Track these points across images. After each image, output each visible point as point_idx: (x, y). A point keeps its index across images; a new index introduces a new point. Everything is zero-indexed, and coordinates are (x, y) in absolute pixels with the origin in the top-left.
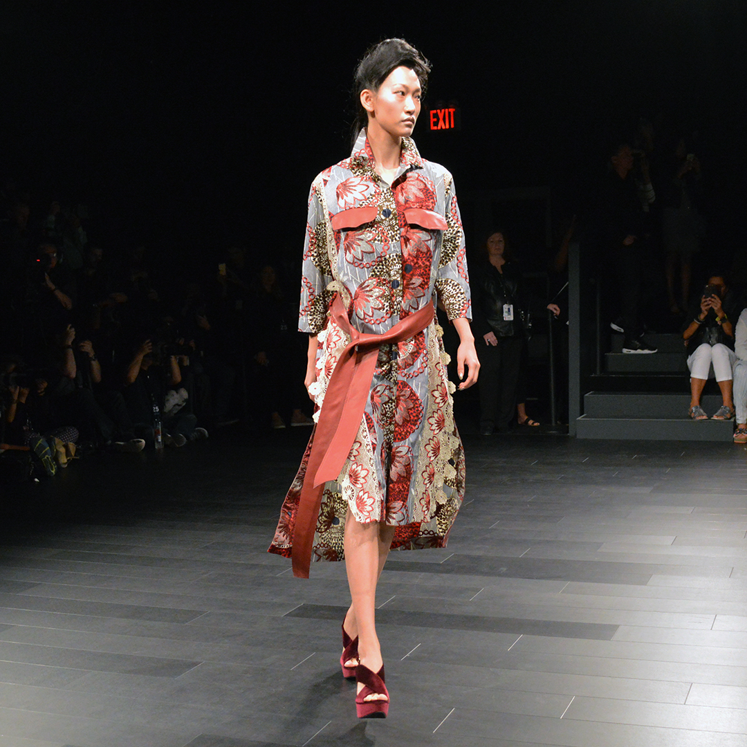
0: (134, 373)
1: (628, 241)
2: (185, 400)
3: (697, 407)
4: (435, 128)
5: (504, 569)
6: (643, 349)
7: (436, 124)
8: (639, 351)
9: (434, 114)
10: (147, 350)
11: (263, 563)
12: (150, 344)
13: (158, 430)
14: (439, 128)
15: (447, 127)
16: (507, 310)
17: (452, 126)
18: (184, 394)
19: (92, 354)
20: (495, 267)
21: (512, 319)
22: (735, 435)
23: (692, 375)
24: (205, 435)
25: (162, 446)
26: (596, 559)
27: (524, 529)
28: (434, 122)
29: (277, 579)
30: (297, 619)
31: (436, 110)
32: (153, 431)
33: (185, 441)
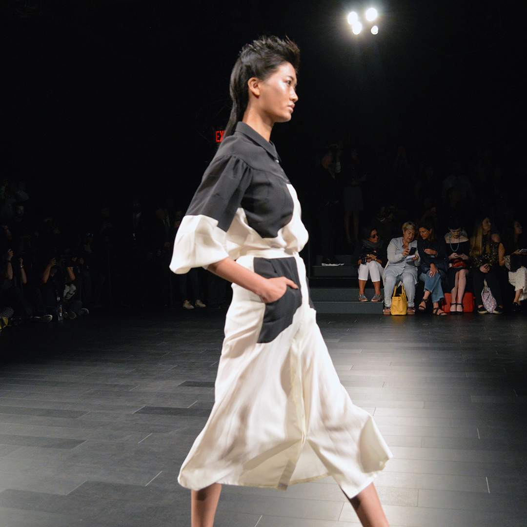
0: (46, 277)
3: (362, 295)
4: (219, 141)
6: (332, 264)
7: (219, 139)
8: (330, 265)
9: (218, 133)
10: (53, 264)
12: (55, 260)
13: (60, 310)
22: (384, 310)
23: (359, 278)
25: (62, 319)
29: (130, 392)
30: (141, 415)
31: (219, 130)
32: (57, 311)
33: (76, 316)
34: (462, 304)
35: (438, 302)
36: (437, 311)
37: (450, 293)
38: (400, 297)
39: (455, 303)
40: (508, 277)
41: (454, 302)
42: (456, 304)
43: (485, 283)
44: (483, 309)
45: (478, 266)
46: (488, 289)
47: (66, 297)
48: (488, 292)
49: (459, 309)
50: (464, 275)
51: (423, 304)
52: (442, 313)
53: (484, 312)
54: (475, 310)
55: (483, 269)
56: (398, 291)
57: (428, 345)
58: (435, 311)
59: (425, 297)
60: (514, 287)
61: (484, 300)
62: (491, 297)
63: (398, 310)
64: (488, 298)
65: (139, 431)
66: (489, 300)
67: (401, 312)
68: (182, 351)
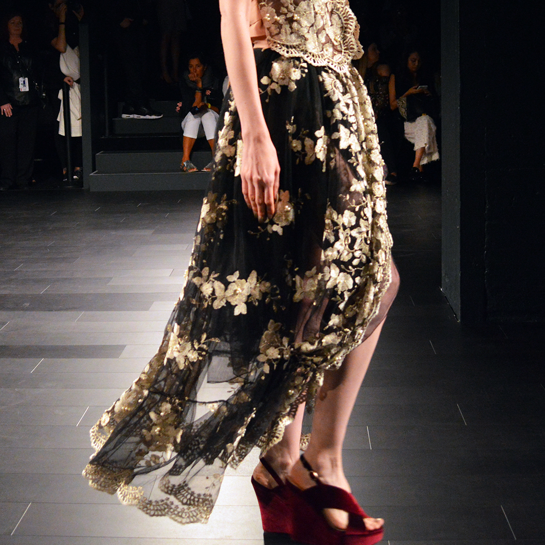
3: (187, 162)
5: (27, 305)
6: (151, 115)
16: (22, 82)
20: (13, 46)
21: (27, 89)
26: (107, 291)
27: (44, 269)
40: (404, 130)
60: (413, 145)
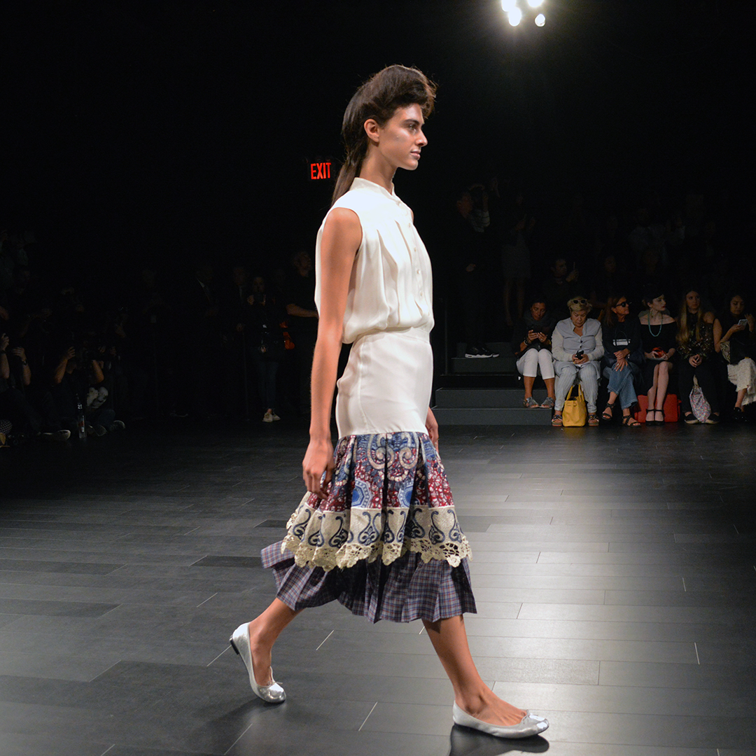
0: (60, 375)
1: (470, 268)
2: (106, 397)
3: (530, 398)
4: (315, 178)
6: (481, 354)
7: (316, 175)
8: (478, 356)
9: (314, 167)
10: (71, 354)
11: (173, 525)
12: (74, 350)
14: (318, 178)
15: (325, 177)
17: (329, 177)
18: (105, 392)
19: (24, 359)
22: (552, 420)
23: (524, 375)
24: (122, 427)
28: (314, 173)
29: (185, 537)
30: (201, 567)
31: (316, 163)
32: (77, 423)
33: (105, 431)
34: (662, 411)
35: (629, 407)
36: (627, 421)
37: (646, 395)
38: (576, 401)
39: (653, 408)
40: (727, 373)
41: (651, 407)
42: (655, 410)
43: (695, 381)
44: (692, 417)
45: (686, 357)
46: (699, 390)
47: (92, 405)
48: (699, 393)
49: (659, 417)
50: (666, 370)
51: (608, 411)
52: (635, 423)
53: (693, 422)
54: (682, 418)
55: (692, 361)
56: (574, 393)
57: (614, 466)
58: (625, 420)
59: (611, 401)
60: (736, 387)
61: (693, 405)
62: (703, 400)
63: (572, 420)
64: (699, 401)
65: (199, 591)
66: (701, 404)
67: (577, 422)
68: (262, 478)
